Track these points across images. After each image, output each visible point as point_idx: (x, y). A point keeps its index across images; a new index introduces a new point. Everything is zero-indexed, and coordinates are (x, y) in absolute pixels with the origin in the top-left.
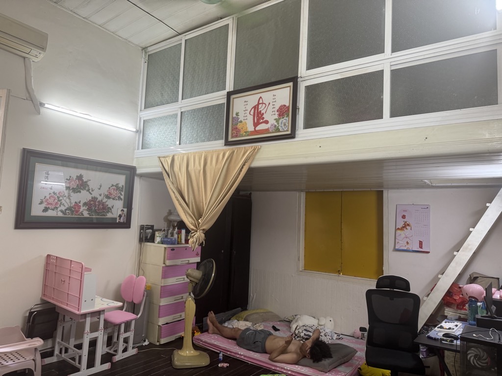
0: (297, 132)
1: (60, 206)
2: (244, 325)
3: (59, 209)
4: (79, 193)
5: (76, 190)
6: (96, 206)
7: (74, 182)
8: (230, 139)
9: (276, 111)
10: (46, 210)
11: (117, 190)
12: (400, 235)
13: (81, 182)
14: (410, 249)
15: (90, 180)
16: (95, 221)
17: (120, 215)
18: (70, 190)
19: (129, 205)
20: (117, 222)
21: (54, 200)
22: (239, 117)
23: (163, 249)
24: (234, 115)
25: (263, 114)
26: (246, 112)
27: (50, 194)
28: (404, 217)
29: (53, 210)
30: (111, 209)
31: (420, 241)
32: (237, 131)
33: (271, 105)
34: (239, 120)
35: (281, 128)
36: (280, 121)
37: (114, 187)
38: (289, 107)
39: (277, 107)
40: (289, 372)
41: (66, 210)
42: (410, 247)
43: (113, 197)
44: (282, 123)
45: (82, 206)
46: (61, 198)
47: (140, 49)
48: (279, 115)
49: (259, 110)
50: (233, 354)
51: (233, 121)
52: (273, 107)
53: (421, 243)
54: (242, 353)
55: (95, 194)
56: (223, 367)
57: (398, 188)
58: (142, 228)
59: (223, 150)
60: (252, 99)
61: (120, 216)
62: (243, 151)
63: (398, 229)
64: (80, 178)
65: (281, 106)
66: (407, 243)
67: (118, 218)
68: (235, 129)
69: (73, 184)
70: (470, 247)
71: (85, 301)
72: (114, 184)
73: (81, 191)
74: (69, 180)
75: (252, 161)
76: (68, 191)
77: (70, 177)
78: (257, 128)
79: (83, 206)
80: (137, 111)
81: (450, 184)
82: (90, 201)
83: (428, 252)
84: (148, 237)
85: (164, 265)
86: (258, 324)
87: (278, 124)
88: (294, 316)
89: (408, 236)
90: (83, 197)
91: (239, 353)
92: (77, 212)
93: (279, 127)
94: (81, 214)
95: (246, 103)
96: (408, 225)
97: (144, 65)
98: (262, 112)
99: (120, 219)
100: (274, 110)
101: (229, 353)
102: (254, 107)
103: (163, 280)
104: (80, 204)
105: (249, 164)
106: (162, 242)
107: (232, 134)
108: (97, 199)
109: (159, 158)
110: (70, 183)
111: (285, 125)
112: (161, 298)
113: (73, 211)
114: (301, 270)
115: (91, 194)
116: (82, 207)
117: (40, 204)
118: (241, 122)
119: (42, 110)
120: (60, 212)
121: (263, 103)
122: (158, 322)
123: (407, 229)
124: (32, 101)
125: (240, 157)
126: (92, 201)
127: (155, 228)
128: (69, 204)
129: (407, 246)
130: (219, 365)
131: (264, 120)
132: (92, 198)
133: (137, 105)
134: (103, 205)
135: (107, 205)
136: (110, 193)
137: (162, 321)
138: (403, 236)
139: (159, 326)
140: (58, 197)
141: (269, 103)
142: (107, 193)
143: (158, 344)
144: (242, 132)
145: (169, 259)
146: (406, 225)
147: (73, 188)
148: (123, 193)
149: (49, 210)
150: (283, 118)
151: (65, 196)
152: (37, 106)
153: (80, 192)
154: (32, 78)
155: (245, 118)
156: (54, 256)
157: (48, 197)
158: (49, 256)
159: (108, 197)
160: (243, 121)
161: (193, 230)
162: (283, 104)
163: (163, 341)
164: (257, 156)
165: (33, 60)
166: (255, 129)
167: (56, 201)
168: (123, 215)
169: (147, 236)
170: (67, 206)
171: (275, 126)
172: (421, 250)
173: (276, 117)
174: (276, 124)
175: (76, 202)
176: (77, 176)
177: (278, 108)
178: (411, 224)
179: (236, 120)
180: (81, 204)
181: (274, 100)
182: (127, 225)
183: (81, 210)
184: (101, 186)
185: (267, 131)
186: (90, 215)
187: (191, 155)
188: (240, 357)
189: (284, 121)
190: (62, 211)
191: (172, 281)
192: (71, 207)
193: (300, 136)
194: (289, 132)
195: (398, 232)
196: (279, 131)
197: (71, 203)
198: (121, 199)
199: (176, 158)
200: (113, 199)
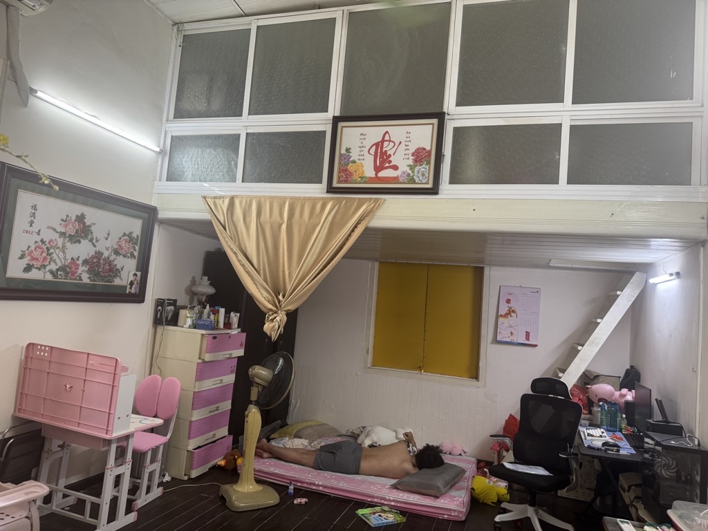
0: (441, 187)
1: (50, 262)
2: (300, 444)
3: (48, 268)
4: (77, 244)
5: (74, 239)
6: (100, 266)
7: (73, 225)
8: (335, 184)
9: (410, 155)
10: (28, 268)
11: (130, 242)
12: (503, 323)
13: (81, 226)
14: (515, 341)
15: (95, 224)
16: (98, 290)
17: (132, 281)
18: (65, 237)
19: (143, 267)
20: (128, 292)
21: (42, 253)
22: (351, 154)
23: (200, 336)
24: (343, 151)
25: (390, 156)
26: (363, 149)
27: (36, 242)
28: (508, 301)
29: (39, 269)
30: (120, 272)
31: (527, 332)
32: (347, 174)
33: (403, 144)
34: (351, 160)
35: (418, 179)
36: (416, 169)
37: (126, 237)
38: (430, 152)
39: (412, 150)
40: (393, 504)
41: (58, 270)
42: (515, 339)
43: (124, 253)
44: (419, 172)
45: (80, 265)
46: (52, 251)
47: (171, 23)
48: (415, 161)
49: (384, 149)
50: (305, 485)
51: (340, 160)
52: (406, 148)
53: (528, 334)
54: (320, 483)
55: (100, 246)
56: (300, 504)
57: (503, 266)
58: (160, 303)
59: (322, 198)
60: (373, 132)
61: (132, 284)
62: (355, 204)
63: (501, 315)
64: (81, 218)
65: (418, 149)
66: (512, 333)
67: (129, 287)
68: (344, 170)
69: (70, 229)
70: (597, 341)
71: (119, 418)
72: (127, 233)
73: (82, 240)
74: (66, 221)
75: (371, 219)
76: (62, 239)
77: (67, 216)
78: (380, 174)
79: (82, 266)
80: (161, 120)
81: (570, 266)
82: (93, 257)
83: (536, 346)
84: (169, 318)
85: (200, 361)
86: (316, 442)
87: (413, 172)
88: (362, 429)
89: (512, 325)
90: (83, 250)
91: (317, 483)
92: (73, 274)
93: (415, 177)
94: (78, 278)
95: (363, 137)
96: (513, 311)
97: (175, 50)
98: (388, 153)
99: (131, 288)
100: (407, 152)
101: (299, 484)
102: (377, 144)
103: (197, 383)
104: (78, 262)
105: (366, 222)
106: (195, 326)
107: (339, 178)
108: (103, 254)
109: (205, 198)
110: (66, 226)
111: (423, 175)
112: (193, 409)
113: (67, 273)
114: (369, 366)
115: (95, 246)
116: (80, 267)
117: (20, 258)
118: (354, 162)
119: (32, 100)
120: (48, 273)
121: (390, 141)
122: (188, 446)
123: (511, 316)
124: (16, 82)
125: (351, 212)
126: (96, 257)
127: (178, 304)
128: (63, 261)
129: (512, 338)
130: (295, 502)
131: (391, 164)
132: (96, 253)
133: (162, 111)
134: (110, 265)
135: (116, 265)
136: (120, 246)
137: (192, 445)
138: (506, 324)
139: (188, 451)
140: (48, 249)
141: (400, 143)
142: (116, 247)
143: (186, 478)
144: (355, 177)
145: (210, 351)
146: (511, 312)
147: (70, 236)
148: (137, 248)
149: (33, 269)
150: (421, 165)
151: (58, 248)
152: (25, 93)
153: (79, 242)
154: (20, 43)
155: (362, 158)
156: (45, 346)
157: (32, 248)
158: (31, 346)
159: (117, 252)
160: (357, 161)
161: (271, 310)
162: (421, 147)
163: (194, 474)
164: (379, 213)
165: (23, 12)
166: (376, 174)
167: (45, 254)
168: (135, 283)
169: (166, 316)
170: (59, 264)
171: (409, 175)
172: (527, 342)
173: (411, 162)
174: (410, 172)
175: (72, 259)
176: (77, 216)
177: (414, 151)
178: (517, 310)
179: (346, 158)
180: (80, 262)
181: (408, 139)
182: (139, 298)
183: (79, 271)
184: (109, 235)
185: (395, 180)
186: (91, 281)
187: (265, 201)
188: (317, 488)
189: (422, 170)
190: (51, 272)
191: (209, 384)
192: (65, 266)
193: (445, 192)
194: (430, 186)
195: (501, 320)
196: (414, 182)
197: (65, 258)
198: (134, 257)
199: (237, 202)
200: (124, 256)
